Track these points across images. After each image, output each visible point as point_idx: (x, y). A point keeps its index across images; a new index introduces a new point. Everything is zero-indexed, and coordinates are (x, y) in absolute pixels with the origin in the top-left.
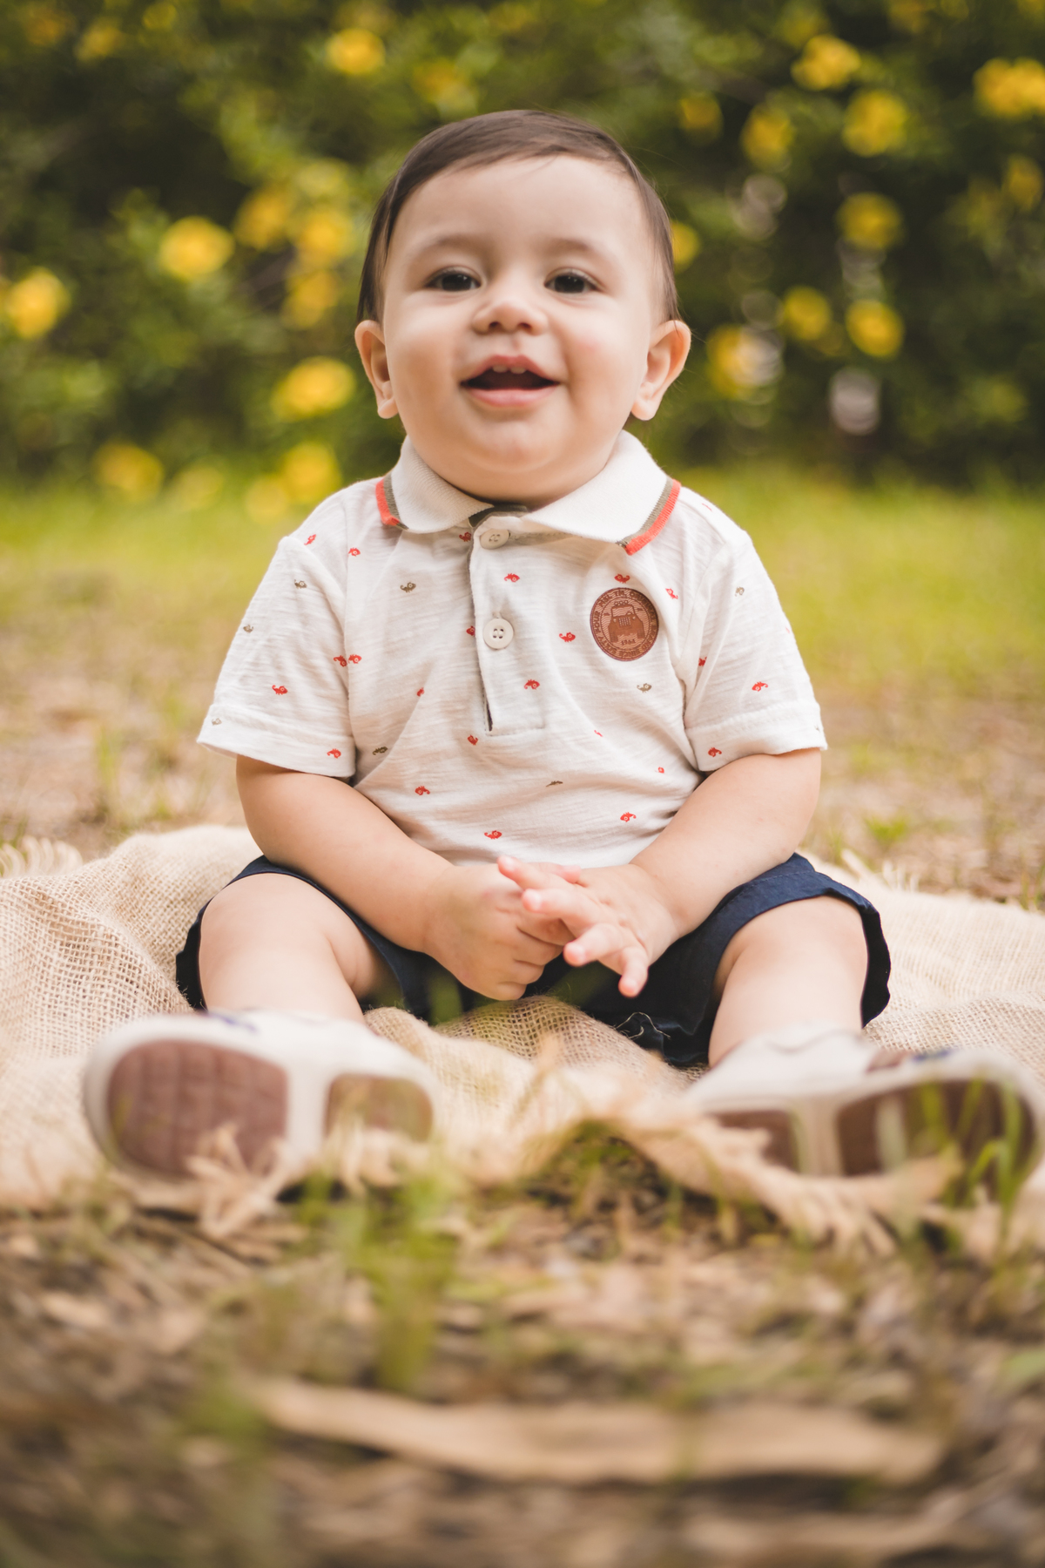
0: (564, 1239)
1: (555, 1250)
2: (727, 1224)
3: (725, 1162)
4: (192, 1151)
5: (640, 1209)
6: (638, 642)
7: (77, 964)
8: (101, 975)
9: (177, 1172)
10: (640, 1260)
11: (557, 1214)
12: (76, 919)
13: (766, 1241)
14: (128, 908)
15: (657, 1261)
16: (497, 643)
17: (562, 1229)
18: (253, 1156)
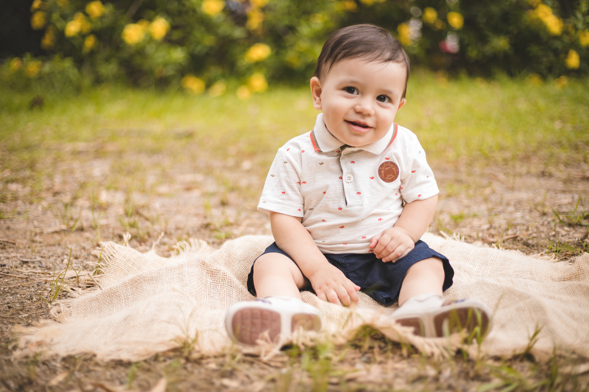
0: (360, 358)
1: (357, 360)
2: (405, 352)
3: (404, 335)
4: (257, 338)
5: (381, 348)
6: (393, 177)
7: (215, 282)
8: (222, 284)
9: (253, 343)
10: (380, 363)
11: (357, 350)
12: (214, 268)
13: (415, 356)
14: (228, 264)
15: (385, 363)
16: (349, 181)
17: (360, 355)
18: (274, 338)
